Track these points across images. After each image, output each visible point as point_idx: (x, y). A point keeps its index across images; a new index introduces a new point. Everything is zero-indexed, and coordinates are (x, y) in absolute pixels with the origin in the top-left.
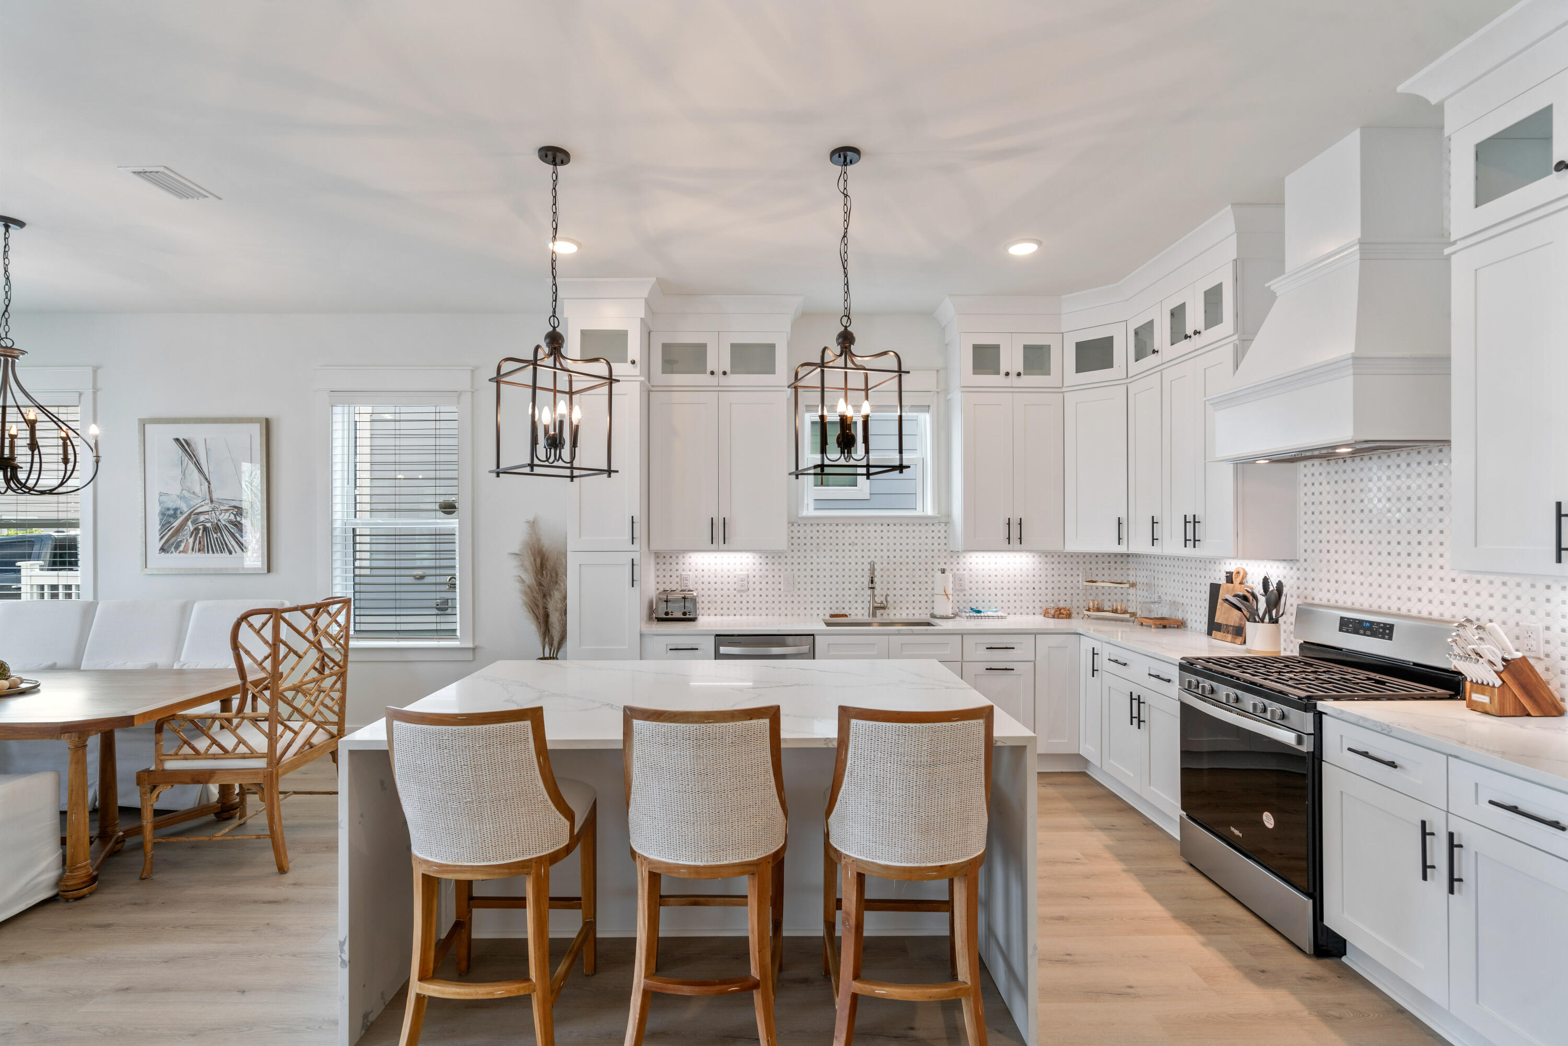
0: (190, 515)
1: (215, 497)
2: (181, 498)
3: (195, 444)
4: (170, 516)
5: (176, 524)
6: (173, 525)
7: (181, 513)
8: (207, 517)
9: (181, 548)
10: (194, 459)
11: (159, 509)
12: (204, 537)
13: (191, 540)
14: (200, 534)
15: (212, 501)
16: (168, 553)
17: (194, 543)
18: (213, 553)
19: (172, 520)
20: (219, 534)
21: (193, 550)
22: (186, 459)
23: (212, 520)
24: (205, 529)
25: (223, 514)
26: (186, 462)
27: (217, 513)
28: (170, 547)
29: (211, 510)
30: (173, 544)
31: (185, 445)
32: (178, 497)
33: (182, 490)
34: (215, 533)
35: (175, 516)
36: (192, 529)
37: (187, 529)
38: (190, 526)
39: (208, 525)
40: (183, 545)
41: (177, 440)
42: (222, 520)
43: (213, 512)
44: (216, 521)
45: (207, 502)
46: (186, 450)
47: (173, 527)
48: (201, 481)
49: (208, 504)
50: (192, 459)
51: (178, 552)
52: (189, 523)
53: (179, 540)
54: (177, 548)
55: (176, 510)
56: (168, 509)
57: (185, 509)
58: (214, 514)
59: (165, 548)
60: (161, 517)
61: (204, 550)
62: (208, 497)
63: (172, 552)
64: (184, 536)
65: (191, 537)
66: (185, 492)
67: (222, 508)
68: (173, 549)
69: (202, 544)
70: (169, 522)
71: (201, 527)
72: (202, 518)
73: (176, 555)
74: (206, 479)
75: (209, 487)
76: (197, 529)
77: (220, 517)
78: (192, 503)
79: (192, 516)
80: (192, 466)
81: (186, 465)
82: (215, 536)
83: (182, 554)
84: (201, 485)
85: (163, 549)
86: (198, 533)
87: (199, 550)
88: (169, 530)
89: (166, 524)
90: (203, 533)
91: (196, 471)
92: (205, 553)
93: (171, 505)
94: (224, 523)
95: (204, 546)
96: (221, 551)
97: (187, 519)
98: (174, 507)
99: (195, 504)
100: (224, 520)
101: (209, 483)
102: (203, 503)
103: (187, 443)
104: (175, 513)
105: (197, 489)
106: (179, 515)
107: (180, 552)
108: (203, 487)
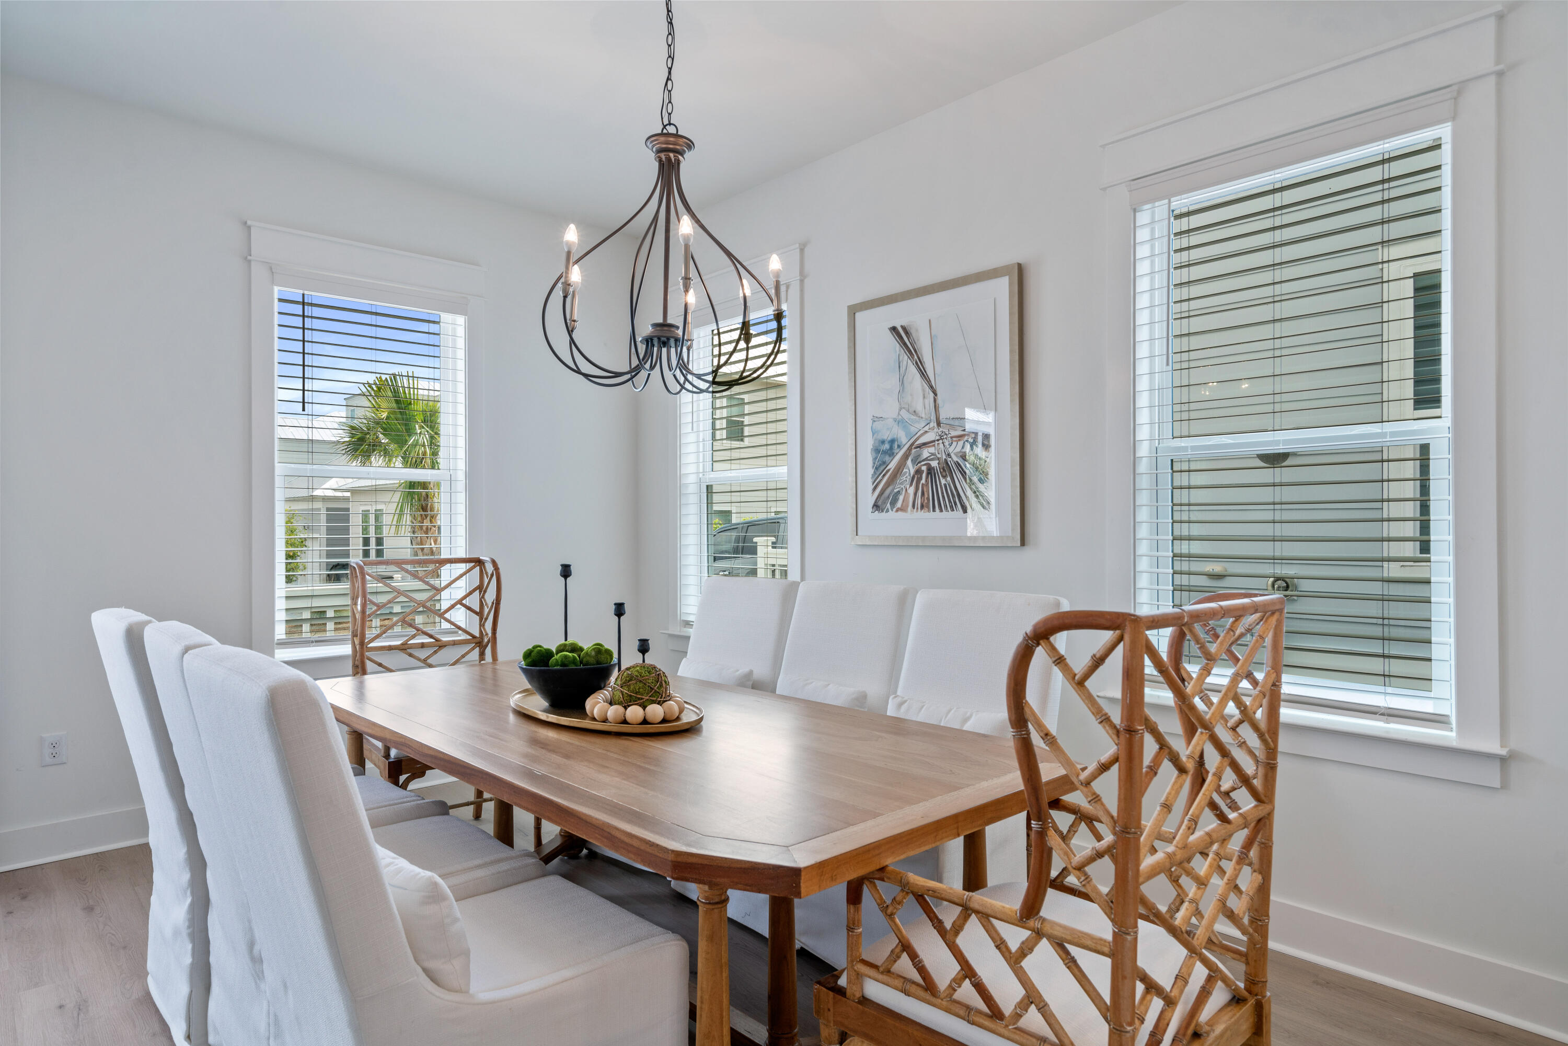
0: (910, 449)
1: (942, 416)
2: (900, 422)
3: (917, 330)
4: (885, 452)
5: (892, 465)
6: (888, 468)
7: (899, 446)
8: (932, 450)
9: (899, 505)
10: (916, 357)
11: (872, 443)
12: (928, 484)
13: (911, 490)
14: (923, 481)
15: (939, 424)
16: (882, 511)
17: (915, 494)
18: (941, 510)
19: (887, 458)
20: (949, 479)
21: (913, 506)
22: (905, 358)
23: (939, 456)
24: (930, 470)
25: (955, 444)
26: (905, 363)
27: (947, 443)
28: (885, 503)
29: (938, 438)
30: (888, 497)
31: (902, 335)
32: (895, 420)
33: (900, 409)
34: (944, 477)
35: (891, 453)
36: (912, 471)
37: (906, 472)
38: (910, 468)
39: (934, 464)
40: (901, 498)
41: (894, 329)
42: (952, 455)
43: (941, 441)
44: (944, 457)
45: (932, 425)
46: (905, 344)
47: (889, 470)
48: (924, 390)
49: (933, 429)
50: (913, 358)
51: (895, 509)
52: (909, 462)
53: (896, 491)
54: (893, 503)
55: (892, 442)
56: (883, 442)
57: (903, 439)
58: (941, 446)
59: (879, 503)
60: (874, 454)
61: (928, 507)
62: (933, 417)
63: (887, 511)
64: (901, 484)
65: (911, 485)
66: (903, 413)
67: (953, 433)
68: (888, 505)
69: (926, 496)
70: (884, 463)
71: (924, 468)
72: (926, 453)
73: (892, 514)
74: (931, 387)
75: (935, 401)
76: (919, 472)
77: (951, 450)
78: (913, 430)
79: (914, 451)
80: (913, 369)
81: (904, 368)
82: (943, 481)
83: (900, 513)
84: (924, 397)
85: (877, 507)
86: (920, 479)
87: (922, 507)
88: (884, 475)
89: (880, 465)
90: (927, 478)
91: (918, 375)
92: (929, 511)
93: (887, 436)
94: (955, 459)
95: (928, 499)
96: (951, 507)
97: (906, 457)
98: (889, 439)
99: (917, 430)
100: (956, 454)
101: (935, 394)
102: (926, 428)
103: (907, 333)
104: (891, 448)
105: (919, 407)
106: (896, 451)
107: (897, 511)
108: (927, 401)
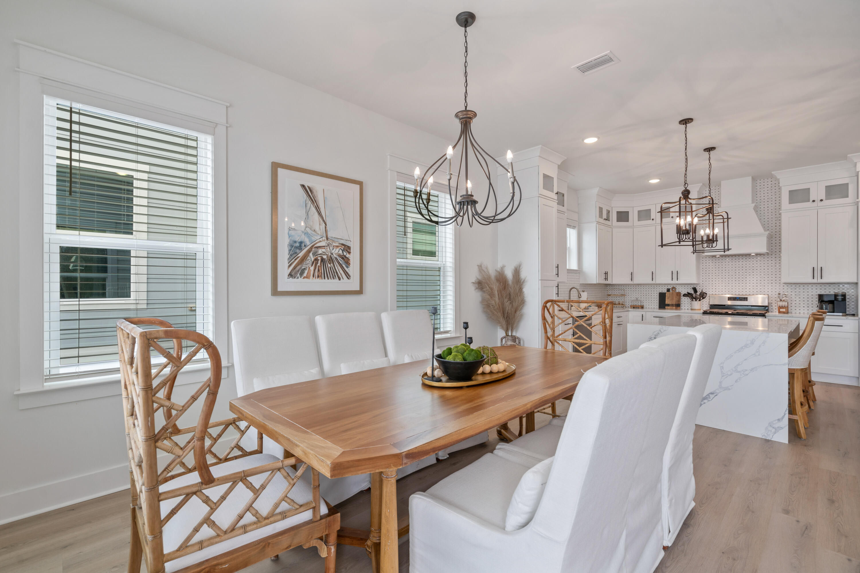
0: (311, 248)
1: (329, 235)
2: (306, 234)
3: (316, 192)
4: (296, 248)
5: (301, 254)
6: (298, 256)
7: (305, 246)
8: (324, 250)
9: (305, 275)
10: (315, 204)
11: (288, 241)
12: (321, 266)
13: (312, 268)
14: (319, 264)
15: (327, 239)
16: (295, 278)
17: (314, 270)
18: (328, 279)
19: (298, 251)
20: (332, 264)
21: (313, 276)
22: (309, 203)
23: (327, 253)
24: (323, 260)
25: (335, 249)
26: (309, 205)
27: (331, 248)
28: (296, 273)
29: (327, 245)
30: (298, 271)
31: (308, 191)
32: (303, 232)
33: (306, 227)
34: (330, 263)
35: (300, 248)
36: (313, 259)
37: (309, 259)
38: (311, 257)
39: (325, 257)
40: (306, 272)
41: (303, 186)
42: (334, 254)
43: (328, 247)
44: (330, 254)
45: (324, 238)
46: (309, 196)
47: (299, 257)
48: (320, 221)
49: (324, 240)
50: (314, 204)
51: (302, 277)
52: (311, 254)
53: (303, 268)
54: (302, 274)
55: (301, 243)
56: (295, 242)
57: (308, 243)
58: (328, 249)
59: (293, 274)
60: (290, 248)
61: (321, 277)
62: (325, 235)
63: (298, 278)
64: (307, 264)
65: (312, 265)
66: (308, 229)
67: (334, 244)
68: (298, 275)
69: (320, 272)
70: (296, 253)
71: (319, 258)
72: (320, 251)
73: (301, 280)
74: (324, 221)
75: (326, 228)
76: (316, 260)
77: (333, 251)
78: (313, 239)
79: (313, 249)
80: (313, 209)
81: (309, 207)
82: (329, 265)
83: (305, 279)
84: (320, 225)
85: (290, 275)
86: (317, 263)
87: (318, 277)
88: (296, 259)
89: (294, 254)
90: (321, 263)
91: (316, 214)
92: (322, 279)
93: (298, 239)
94: (335, 256)
95: (321, 273)
96: (333, 277)
97: (309, 251)
98: (299, 241)
99: (316, 240)
100: (335, 254)
101: (326, 225)
102: (321, 240)
103: (311, 191)
104: (300, 246)
105: (317, 228)
106: (303, 248)
107: (304, 278)
108: (321, 227)
